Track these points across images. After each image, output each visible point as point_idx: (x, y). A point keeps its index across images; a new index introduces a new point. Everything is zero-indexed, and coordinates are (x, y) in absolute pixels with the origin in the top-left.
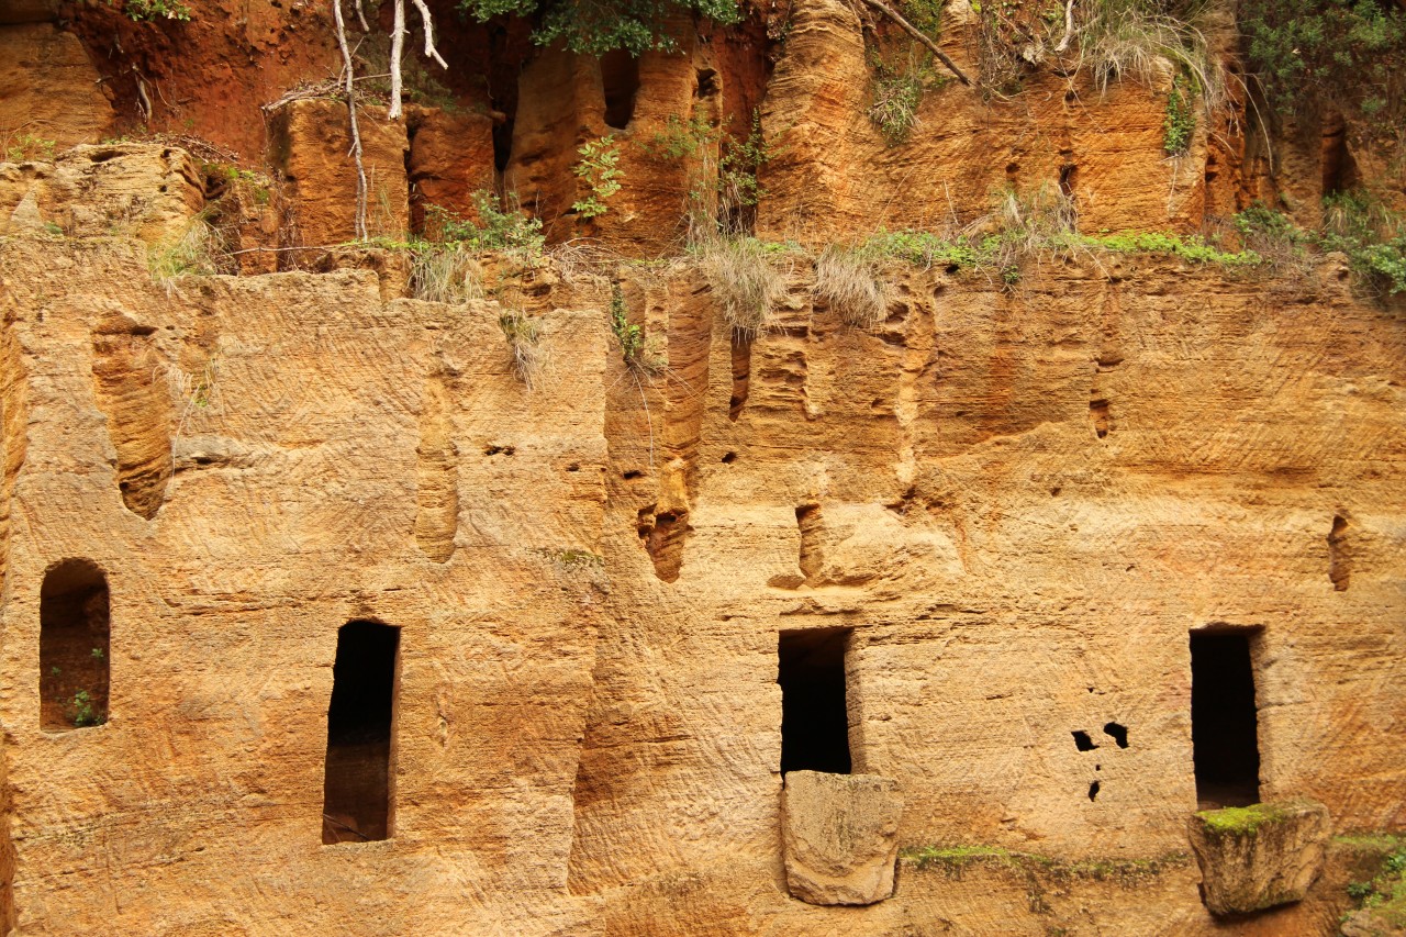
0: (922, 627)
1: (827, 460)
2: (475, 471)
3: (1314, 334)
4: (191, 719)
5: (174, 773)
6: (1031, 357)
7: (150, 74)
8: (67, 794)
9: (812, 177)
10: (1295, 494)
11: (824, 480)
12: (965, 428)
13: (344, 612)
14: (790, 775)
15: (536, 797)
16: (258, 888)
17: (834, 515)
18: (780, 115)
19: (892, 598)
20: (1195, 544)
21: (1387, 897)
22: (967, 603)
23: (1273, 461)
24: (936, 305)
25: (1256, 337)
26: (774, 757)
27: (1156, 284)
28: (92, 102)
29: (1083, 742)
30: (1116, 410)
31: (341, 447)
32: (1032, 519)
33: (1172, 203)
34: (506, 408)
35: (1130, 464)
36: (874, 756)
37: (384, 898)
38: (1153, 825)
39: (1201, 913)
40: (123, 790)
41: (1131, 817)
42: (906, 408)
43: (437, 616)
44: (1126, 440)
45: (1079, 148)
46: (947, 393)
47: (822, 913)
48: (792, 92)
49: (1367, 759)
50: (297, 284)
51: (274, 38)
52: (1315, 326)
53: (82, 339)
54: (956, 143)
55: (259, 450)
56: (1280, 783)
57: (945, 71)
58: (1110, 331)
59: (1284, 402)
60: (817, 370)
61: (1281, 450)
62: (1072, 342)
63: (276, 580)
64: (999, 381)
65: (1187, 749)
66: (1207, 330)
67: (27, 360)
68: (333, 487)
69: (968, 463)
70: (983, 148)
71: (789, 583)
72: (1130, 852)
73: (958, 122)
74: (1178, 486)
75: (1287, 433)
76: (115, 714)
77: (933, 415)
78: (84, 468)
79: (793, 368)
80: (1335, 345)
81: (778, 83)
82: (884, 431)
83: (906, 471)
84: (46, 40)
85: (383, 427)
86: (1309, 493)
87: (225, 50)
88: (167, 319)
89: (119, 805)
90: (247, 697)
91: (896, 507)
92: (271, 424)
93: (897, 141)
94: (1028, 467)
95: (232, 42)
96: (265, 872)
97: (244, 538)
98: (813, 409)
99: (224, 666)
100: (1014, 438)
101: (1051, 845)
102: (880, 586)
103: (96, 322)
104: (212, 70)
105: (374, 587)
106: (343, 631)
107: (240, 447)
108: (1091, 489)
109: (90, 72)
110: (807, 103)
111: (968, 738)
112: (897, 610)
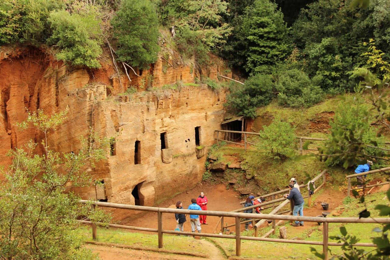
0: (173, 131)
1: (164, 113)
2: (145, 122)
3: (204, 93)
4: (123, 154)
5: (122, 160)
6: (181, 99)
7: (94, 74)
8: (113, 164)
9: (159, 79)
10: (202, 111)
11: (163, 116)
12: (175, 108)
13: (135, 140)
14: (163, 150)
15: (152, 157)
16: (130, 171)
17: (164, 119)
18: (155, 72)
19: (170, 128)
20: (195, 118)
21: (212, 153)
22: (176, 128)
23: (201, 108)
24: (174, 94)
25: (199, 94)
26: (160, 148)
27: (192, 89)
28: (87, 78)
29: (186, 141)
30: (188, 104)
31: (134, 122)
32: (181, 117)
33: (191, 79)
34: (147, 115)
35: (189, 110)
36: (169, 146)
37: (141, 170)
38: (192, 150)
39: (197, 158)
40: (118, 162)
41: (190, 149)
42: (170, 106)
43: (144, 139)
44: (189, 107)
45: (182, 73)
46: (174, 104)
47: (166, 164)
48: (157, 69)
49: (209, 139)
50: (128, 103)
51: (108, 69)
52: (204, 92)
53: (110, 112)
54: (171, 74)
55: (127, 123)
56: (202, 143)
57: (169, 65)
58: (188, 95)
59: (202, 101)
60: (164, 103)
61: (202, 106)
62: (185, 97)
63: (129, 137)
64: (179, 102)
65: (195, 141)
66: (196, 94)
67: (105, 115)
68: (134, 126)
69: (176, 112)
70: (174, 74)
71: (161, 128)
72: (190, 153)
73: (171, 71)
74: (193, 112)
75: (202, 104)
76: (117, 154)
77: (173, 107)
78: (112, 127)
79: (162, 103)
80: (206, 94)
81: (155, 69)
82: (168, 109)
83: (170, 113)
84: (83, 71)
85: (137, 119)
86: (204, 111)
87: (103, 71)
88: (117, 109)
89: (118, 164)
90: (128, 151)
91: (169, 118)
92: (127, 120)
93: (165, 74)
94: (181, 112)
95: (104, 70)
96: (131, 169)
97: (126, 133)
98: (163, 108)
99: (126, 148)
100: (179, 108)
101: (184, 153)
102: (169, 127)
103: (111, 110)
104: (102, 73)
105: (138, 137)
106: (136, 142)
107: (125, 123)
108: (186, 113)
109: (87, 74)
110: (158, 71)
111: (177, 143)
112: (170, 129)
